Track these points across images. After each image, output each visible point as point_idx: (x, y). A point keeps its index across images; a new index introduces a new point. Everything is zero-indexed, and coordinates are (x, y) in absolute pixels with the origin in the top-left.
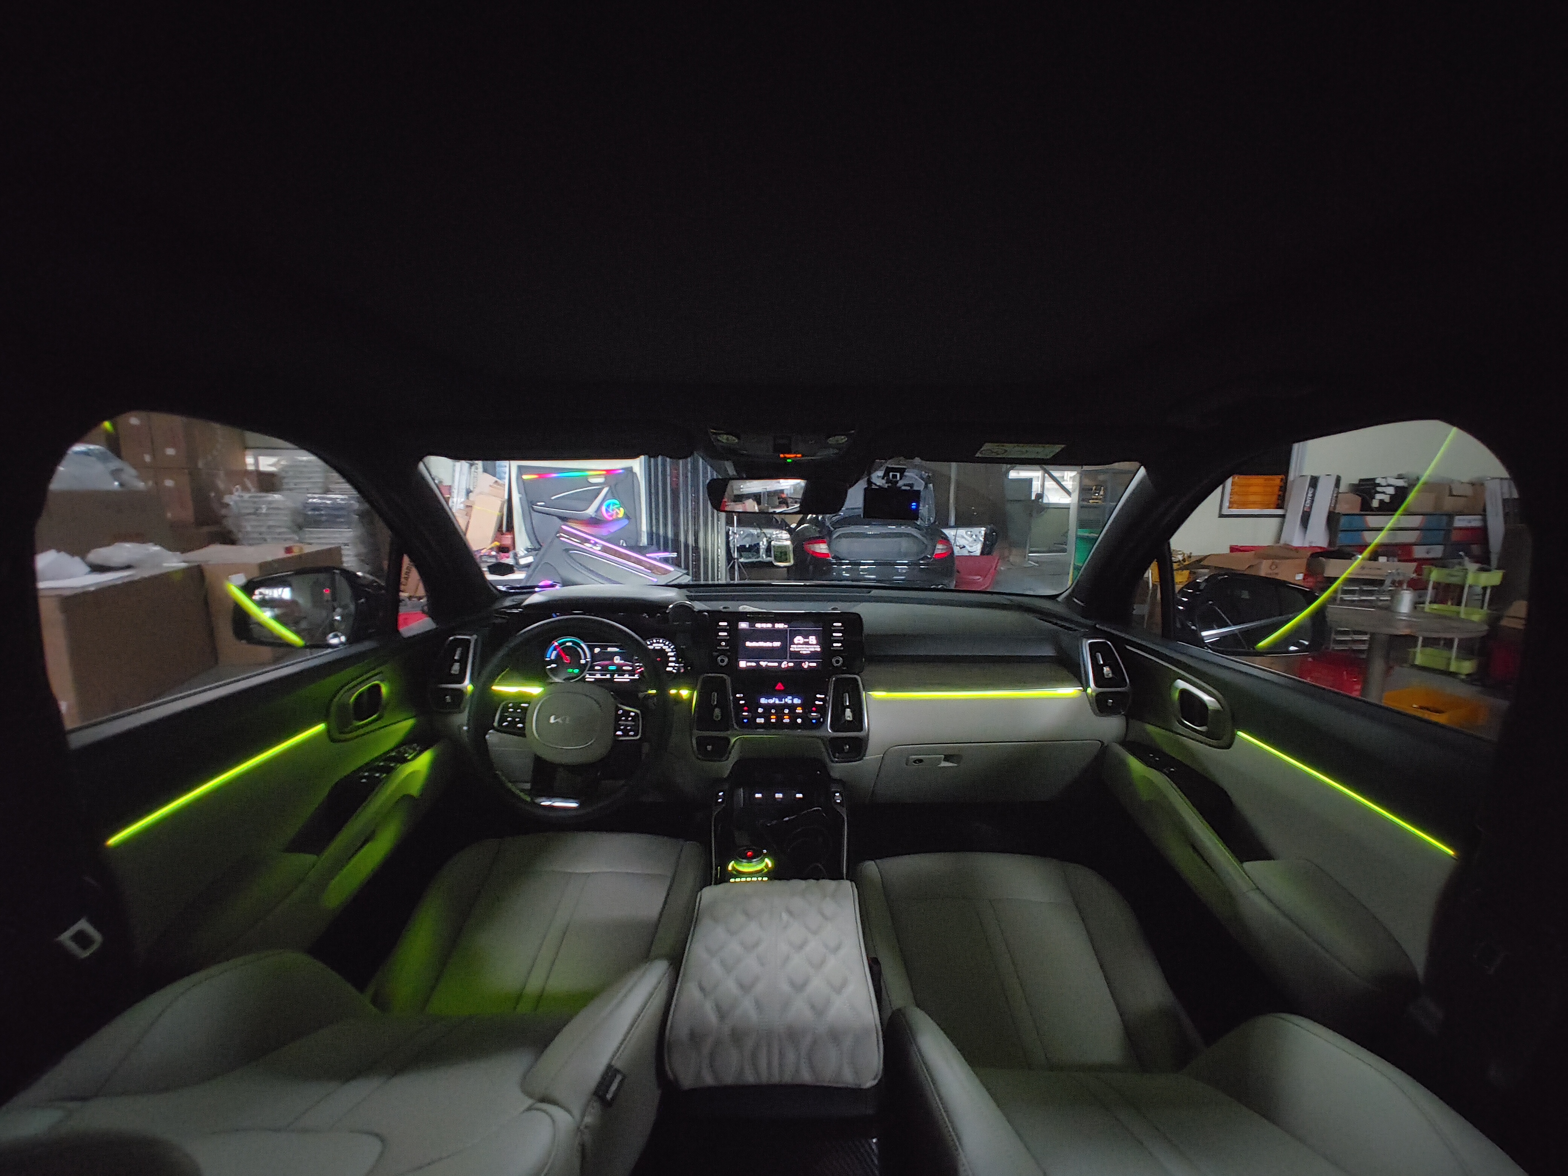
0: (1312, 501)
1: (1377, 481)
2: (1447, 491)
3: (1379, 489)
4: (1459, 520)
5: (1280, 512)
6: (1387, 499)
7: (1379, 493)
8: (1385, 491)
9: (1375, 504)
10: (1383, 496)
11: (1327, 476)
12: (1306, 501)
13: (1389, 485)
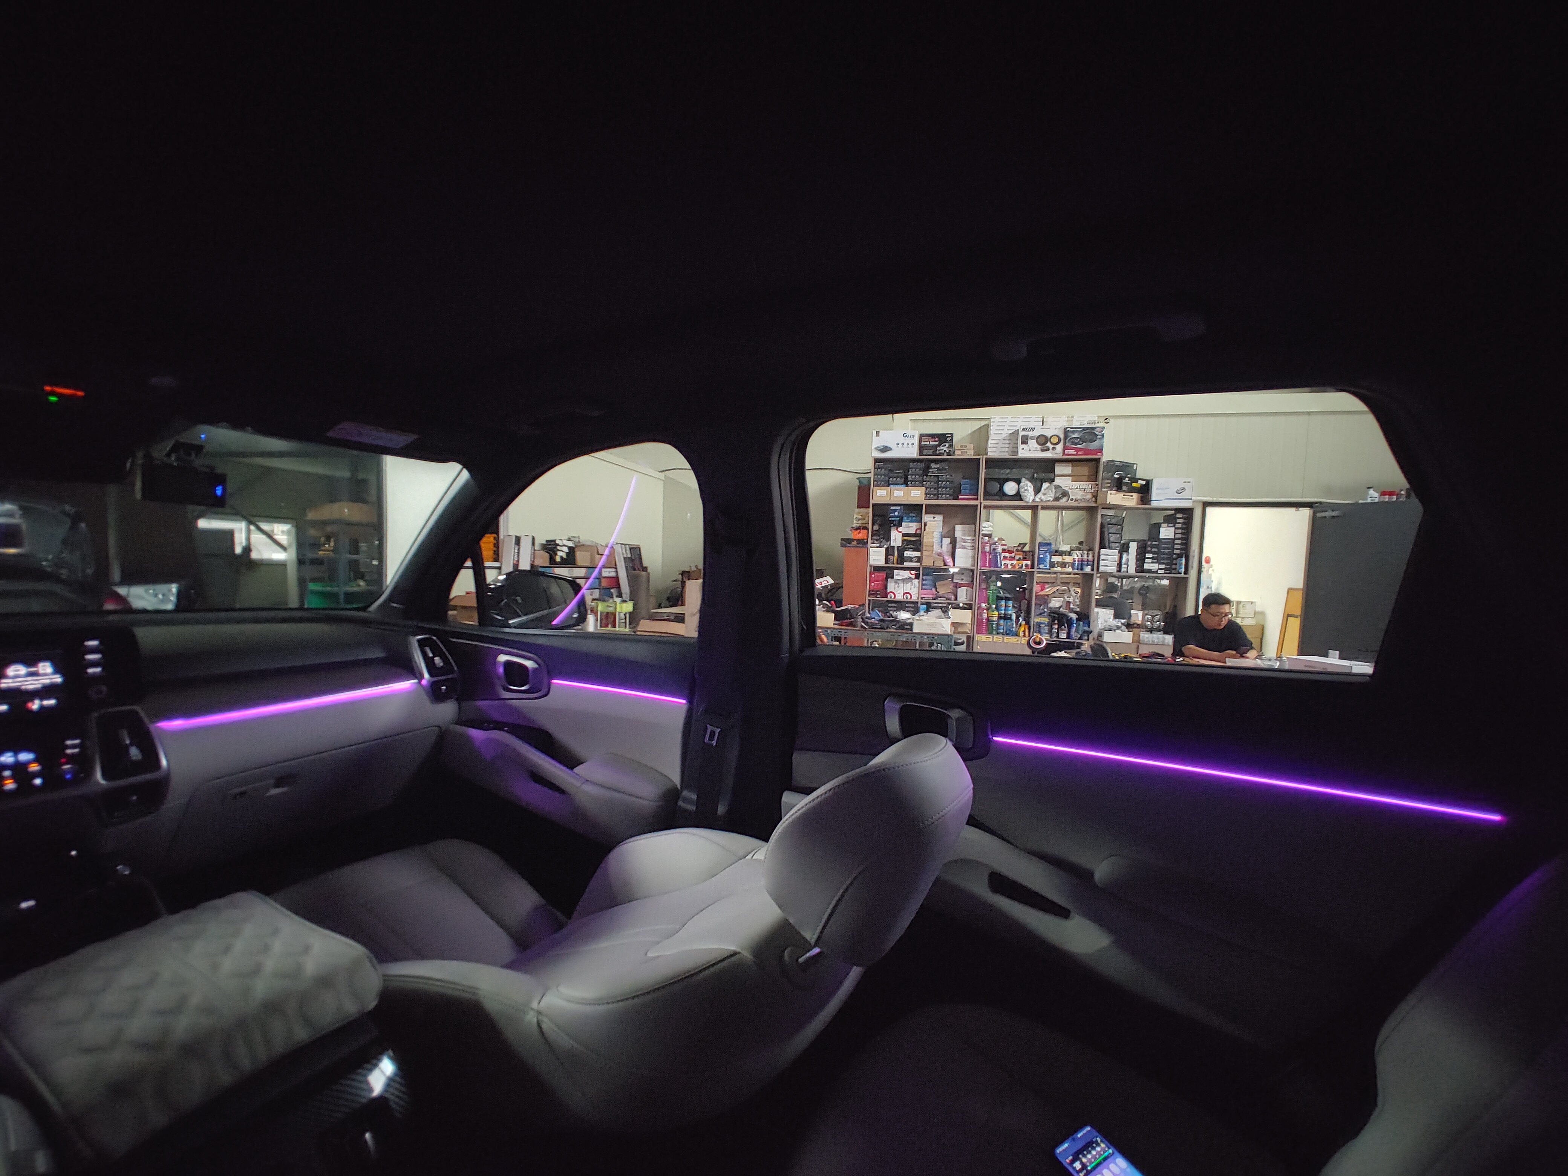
0: (518, 556)
1: (557, 542)
2: (596, 553)
3: (559, 548)
4: (605, 572)
5: (497, 564)
6: (565, 556)
7: (559, 551)
8: (562, 549)
9: (558, 559)
10: (561, 554)
11: (526, 537)
12: (514, 555)
13: (565, 546)
